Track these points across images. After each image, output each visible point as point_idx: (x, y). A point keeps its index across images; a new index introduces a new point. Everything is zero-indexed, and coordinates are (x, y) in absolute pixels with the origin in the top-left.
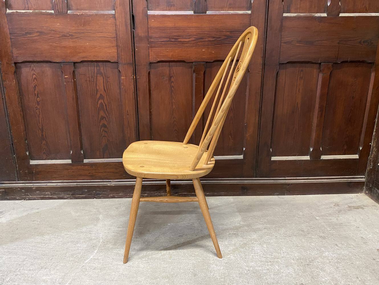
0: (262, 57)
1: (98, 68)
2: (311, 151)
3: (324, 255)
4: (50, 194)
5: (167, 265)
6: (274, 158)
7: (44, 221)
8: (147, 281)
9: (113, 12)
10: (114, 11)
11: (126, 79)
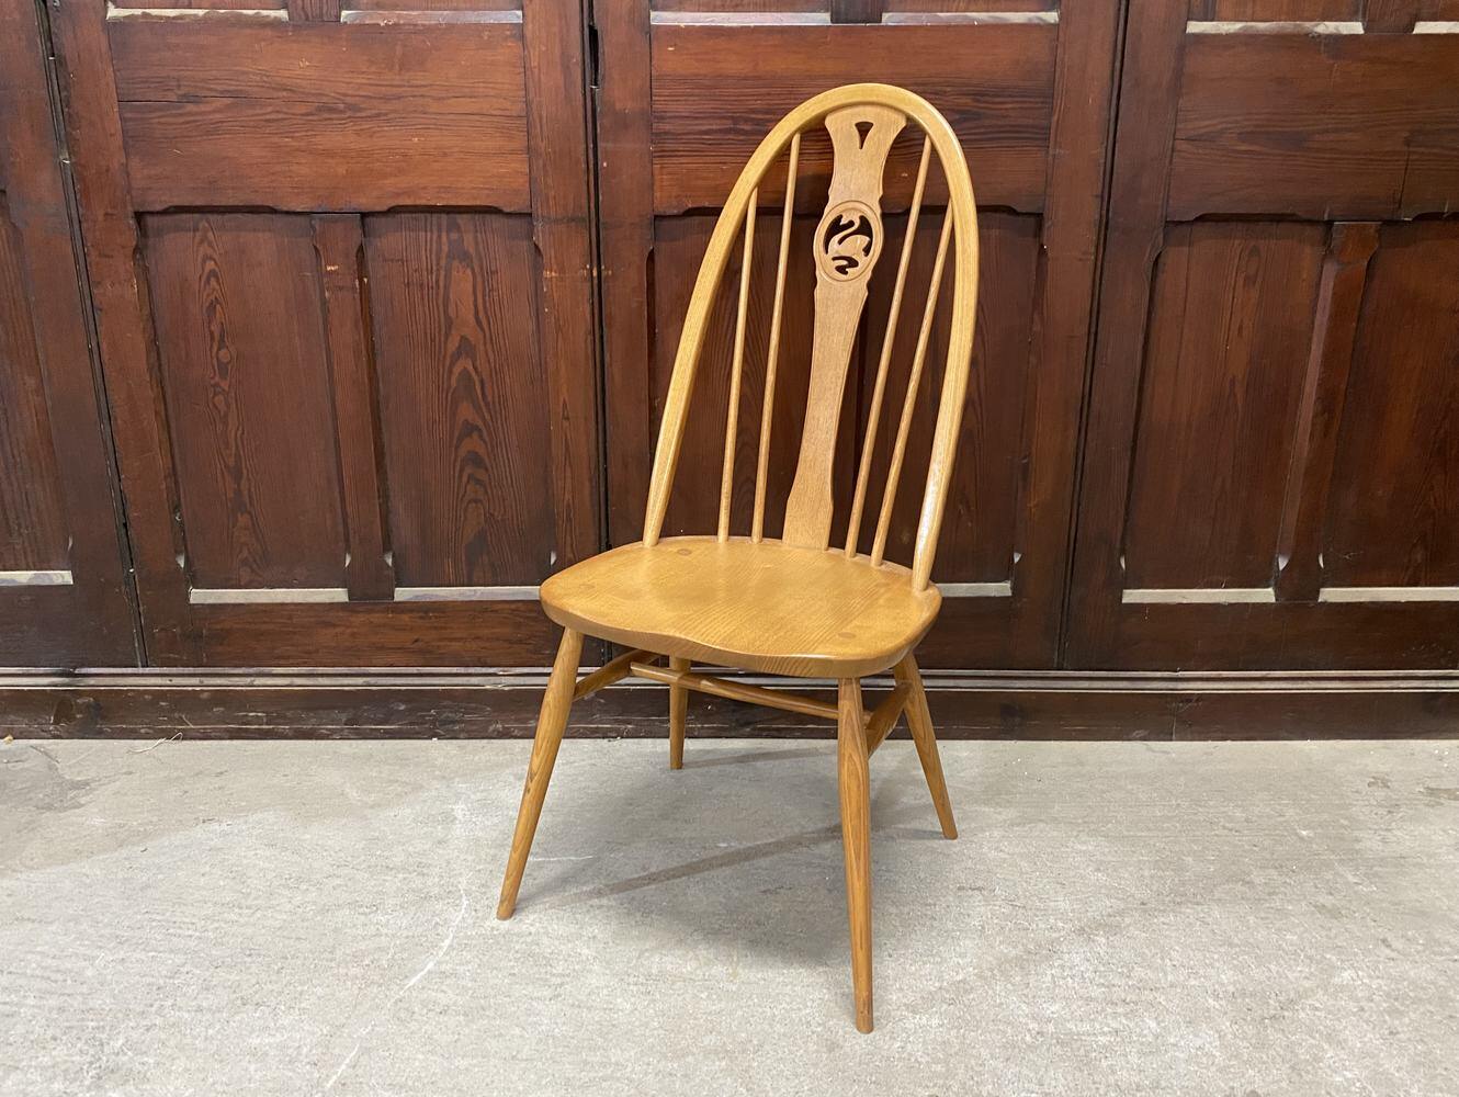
0: (1097, 196)
1: (454, 236)
2: (1281, 568)
3: (1336, 980)
4: (265, 720)
5: (723, 1005)
6: (1132, 596)
7: (246, 822)
8: (648, 1064)
9: (515, 17)
10: (520, 13)
11: (562, 280)
